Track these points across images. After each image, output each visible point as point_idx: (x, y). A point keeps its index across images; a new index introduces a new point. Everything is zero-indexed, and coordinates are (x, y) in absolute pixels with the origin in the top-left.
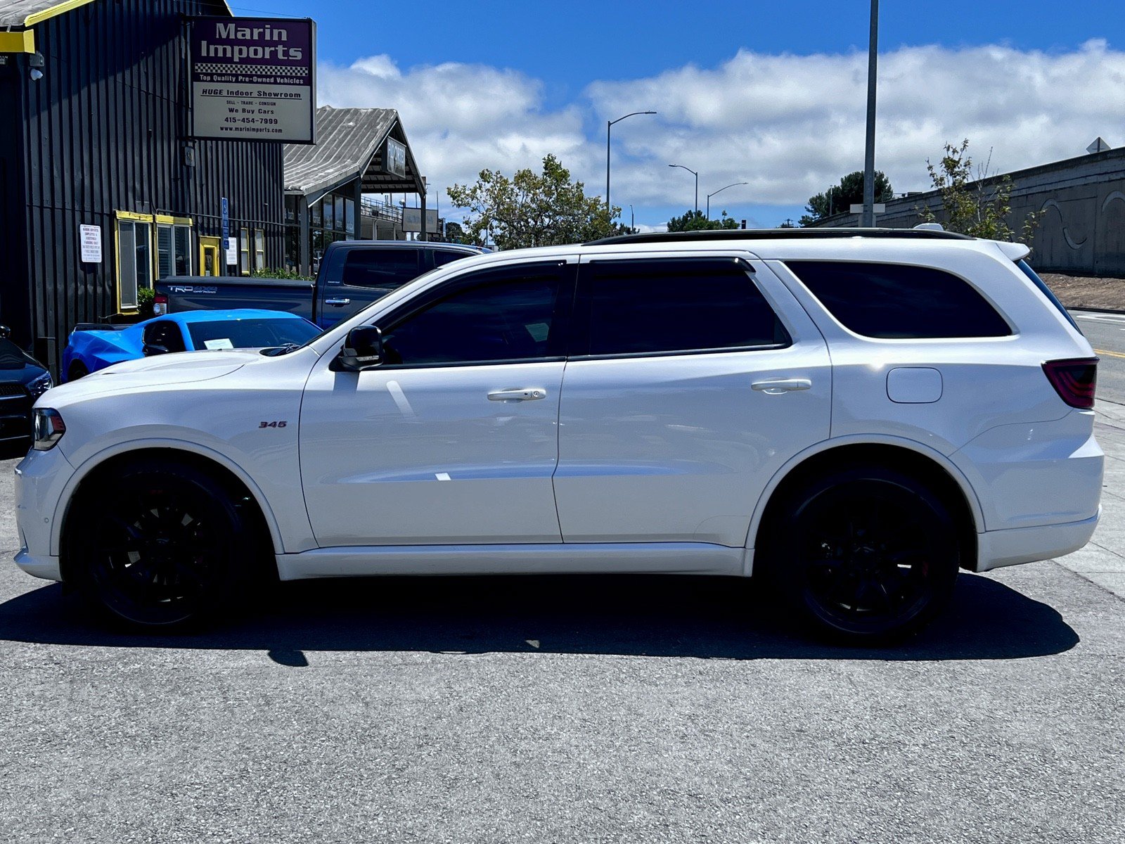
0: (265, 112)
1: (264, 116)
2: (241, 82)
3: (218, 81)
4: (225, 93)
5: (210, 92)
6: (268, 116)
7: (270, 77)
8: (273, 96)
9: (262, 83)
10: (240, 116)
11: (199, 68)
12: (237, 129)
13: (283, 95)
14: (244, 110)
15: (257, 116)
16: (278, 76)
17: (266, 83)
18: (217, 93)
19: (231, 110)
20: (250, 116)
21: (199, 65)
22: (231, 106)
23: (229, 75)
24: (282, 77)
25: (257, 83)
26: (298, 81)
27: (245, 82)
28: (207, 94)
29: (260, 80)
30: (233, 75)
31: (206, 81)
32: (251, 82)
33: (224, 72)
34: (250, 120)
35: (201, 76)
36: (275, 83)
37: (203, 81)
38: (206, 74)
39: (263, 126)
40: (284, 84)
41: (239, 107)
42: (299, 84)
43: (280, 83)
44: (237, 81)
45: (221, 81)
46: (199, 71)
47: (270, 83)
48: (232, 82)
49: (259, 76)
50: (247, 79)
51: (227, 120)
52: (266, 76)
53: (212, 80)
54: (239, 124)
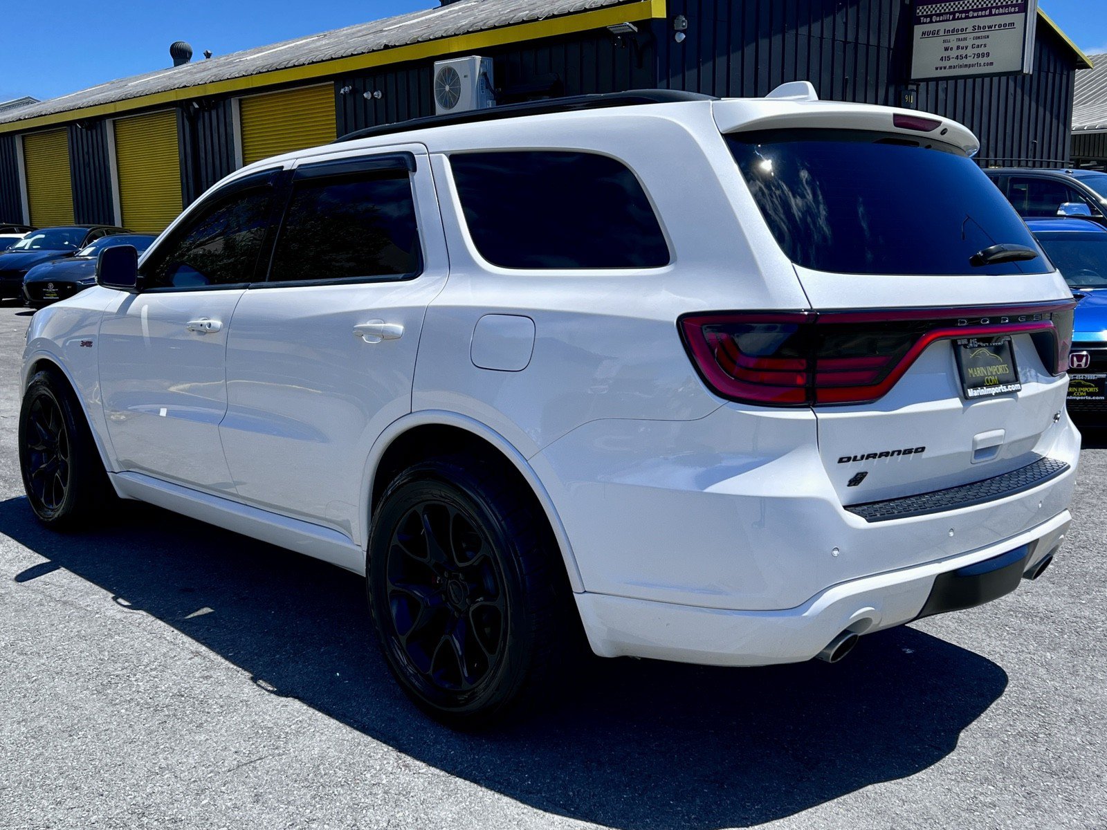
0: (978, 46)
1: (977, 51)
2: (958, 19)
3: (936, 22)
4: (942, 33)
5: (929, 33)
6: (980, 51)
7: (985, 9)
8: (987, 29)
9: (978, 17)
10: (953, 53)
11: (921, 11)
12: (950, 67)
13: (997, 27)
14: (958, 48)
15: (970, 52)
16: (994, 7)
17: (982, 16)
18: (935, 33)
19: (946, 49)
20: (963, 52)
21: (921, 8)
22: (946, 45)
23: (947, 13)
24: (997, 8)
25: (973, 17)
26: (1013, 10)
27: (962, 19)
28: (926, 36)
29: (975, 14)
30: (950, 13)
31: (926, 23)
32: (967, 17)
33: (943, 11)
34: (964, 56)
35: (922, 18)
36: (991, 15)
37: (924, 23)
38: (926, 17)
39: (976, 60)
40: (999, 14)
41: (953, 44)
42: (1015, 12)
43: (995, 15)
44: (954, 19)
45: (940, 21)
46: (920, 14)
47: (985, 16)
48: (949, 20)
49: (974, 11)
50: (963, 15)
51: (942, 59)
52: (982, 10)
53: (931, 22)
54: (953, 62)
